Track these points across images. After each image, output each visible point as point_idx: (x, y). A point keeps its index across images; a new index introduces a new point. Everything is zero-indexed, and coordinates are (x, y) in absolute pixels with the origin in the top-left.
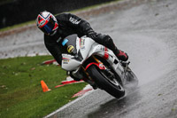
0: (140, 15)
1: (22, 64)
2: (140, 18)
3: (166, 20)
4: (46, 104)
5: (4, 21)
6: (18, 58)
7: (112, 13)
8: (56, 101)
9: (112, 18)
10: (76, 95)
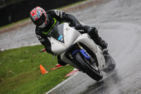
0: (116, 7)
1: (25, 53)
2: (117, 9)
3: (137, 9)
4: (44, 84)
5: (10, 18)
6: (21, 48)
7: (95, 7)
8: (52, 81)
9: (94, 11)
10: (68, 75)
